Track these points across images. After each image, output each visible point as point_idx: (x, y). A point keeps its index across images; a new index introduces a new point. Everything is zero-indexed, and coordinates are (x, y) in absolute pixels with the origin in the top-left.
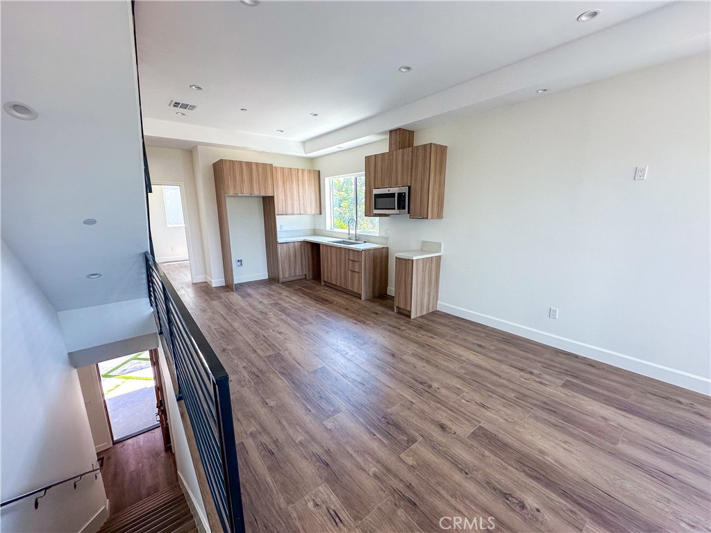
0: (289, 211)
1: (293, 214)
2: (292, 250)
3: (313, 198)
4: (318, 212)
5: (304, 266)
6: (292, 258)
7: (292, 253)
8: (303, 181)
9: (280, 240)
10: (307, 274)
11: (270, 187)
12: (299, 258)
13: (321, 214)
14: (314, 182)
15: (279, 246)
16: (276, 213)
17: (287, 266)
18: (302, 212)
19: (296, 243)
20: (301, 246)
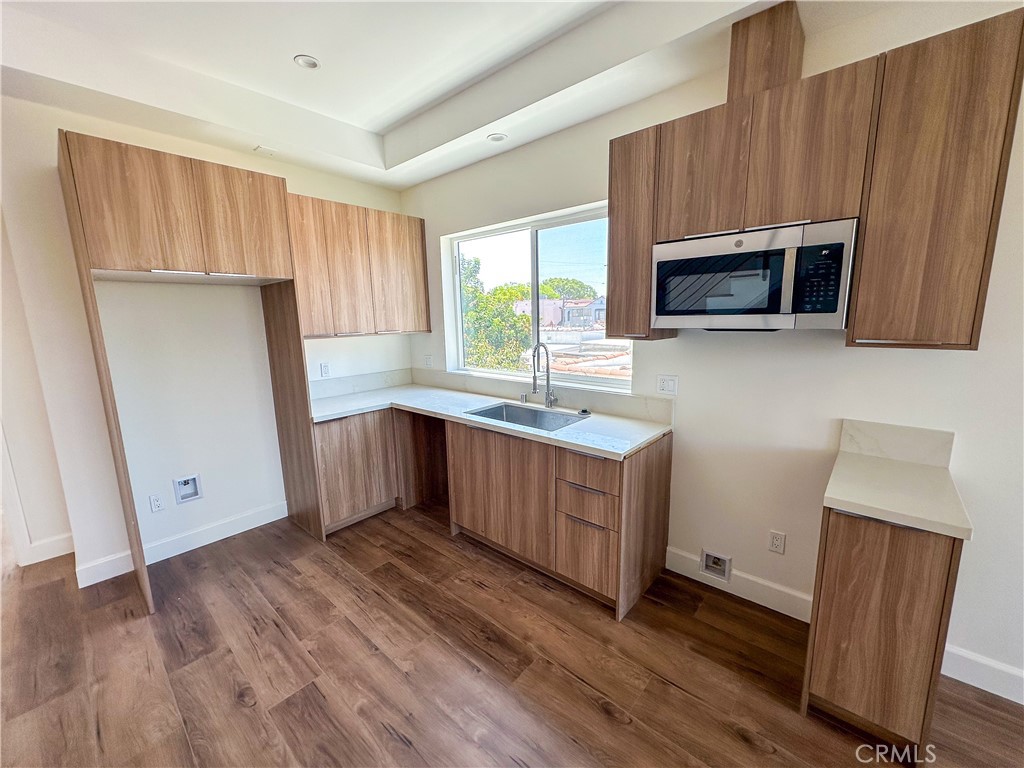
0: (345, 323)
1: (354, 333)
2: (356, 436)
3: (409, 289)
4: (423, 327)
5: (393, 478)
6: (359, 461)
7: (357, 446)
8: (381, 243)
9: (317, 413)
10: (402, 495)
11: (279, 250)
12: (377, 459)
13: (430, 331)
14: (409, 246)
15: (316, 432)
16: (304, 331)
17: (342, 485)
18: (382, 327)
19: (369, 418)
20: (382, 421)
